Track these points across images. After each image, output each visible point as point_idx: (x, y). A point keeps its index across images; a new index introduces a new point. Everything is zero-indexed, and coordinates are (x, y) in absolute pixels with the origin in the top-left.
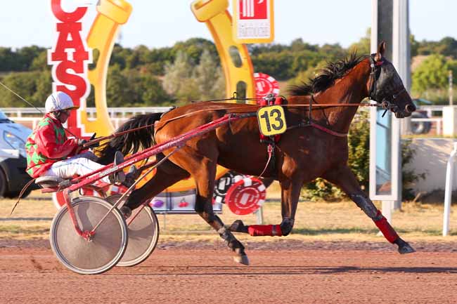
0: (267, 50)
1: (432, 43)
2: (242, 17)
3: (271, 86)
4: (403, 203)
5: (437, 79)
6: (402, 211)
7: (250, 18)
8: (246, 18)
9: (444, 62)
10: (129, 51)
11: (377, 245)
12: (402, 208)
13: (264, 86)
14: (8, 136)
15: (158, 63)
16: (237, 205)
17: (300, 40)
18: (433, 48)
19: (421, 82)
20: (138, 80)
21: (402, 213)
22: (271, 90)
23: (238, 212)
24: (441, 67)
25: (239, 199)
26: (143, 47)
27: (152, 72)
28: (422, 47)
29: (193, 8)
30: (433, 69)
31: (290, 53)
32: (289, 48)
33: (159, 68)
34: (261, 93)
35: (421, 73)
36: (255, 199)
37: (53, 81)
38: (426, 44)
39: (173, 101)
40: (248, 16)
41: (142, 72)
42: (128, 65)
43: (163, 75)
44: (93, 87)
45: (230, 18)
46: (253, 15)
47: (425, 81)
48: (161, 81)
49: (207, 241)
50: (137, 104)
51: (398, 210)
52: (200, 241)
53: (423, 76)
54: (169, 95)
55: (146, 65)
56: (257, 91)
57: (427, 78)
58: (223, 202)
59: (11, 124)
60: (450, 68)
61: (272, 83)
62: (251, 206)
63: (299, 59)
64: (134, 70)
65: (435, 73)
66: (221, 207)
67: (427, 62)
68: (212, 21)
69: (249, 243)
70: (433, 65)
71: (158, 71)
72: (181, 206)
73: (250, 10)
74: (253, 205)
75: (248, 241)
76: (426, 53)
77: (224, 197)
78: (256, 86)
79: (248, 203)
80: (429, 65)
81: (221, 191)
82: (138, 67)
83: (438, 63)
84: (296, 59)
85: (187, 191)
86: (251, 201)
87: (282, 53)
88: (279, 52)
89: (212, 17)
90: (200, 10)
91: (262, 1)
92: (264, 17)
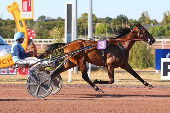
0: (49, 21)
2: (23, 11)
3: (32, 33)
4: (78, 71)
5: (103, 30)
6: (78, 74)
9: (105, 25)
10: (4, 21)
11: (66, 85)
12: (78, 73)
13: (30, 33)
14: (7, 49)
15: (13, 25)
16: (21, 72)
17: (60, 17)
18: (103, 20)
19: (98, 31)
20: (6, 30)
21: (78, 75)
22: (32, 35)
23: (22, 74)
24: (105, 27)
25: (22, 70)
26: (9, 19)
27: (11, 27)
28: (99, 20)
29: (7, 8)
30: (102, 27)
31: (57, 22)
32: (56, 20)
33: (14, 26)
34: (30, 35)
35: (98, 28)
36: (27, 70)
38: (100, 19)
40: (25, 10)
41: (8, 28)
42: (4, 25)
43: (15, 28)
45: (19, 11)
46: (27, 10)
47: (100, 31)
48: (14, 31)
49: (11, 84)
50: (6, 38)
51: (77, 74)
52: (8, 84)
53: (99, 30)
55: (10, 25)
56: (28, 35)
57: (100, 30)
58: (17, 71)
59: (8, 46)
60: (107, 27)
61: (33, 32)
62: (26, 72)
63: (60, 24)
64: (5, 27)
65: (103, 28)
66: (16, 73)
67: (100, 25)
69: (24, 85)
70: (102, 26)
71: (13, 27)
72: (3, 72)
74: (27, 72)
75: (24, 84)
76: (100, 22)
77: (17, 69)
78: (28, 33)
79: (25, 72)
80: (101, 26)
81: (16, 68)
82: (7, 26)
83: (104, 25)
84: (58, 24)
85: (5, 68)
86: (26, 71)
87: (54, 22)
88: (53, 21)
89: (13, 11)
90: (10, 8)
91: (29, 5)
92: (30, 11)
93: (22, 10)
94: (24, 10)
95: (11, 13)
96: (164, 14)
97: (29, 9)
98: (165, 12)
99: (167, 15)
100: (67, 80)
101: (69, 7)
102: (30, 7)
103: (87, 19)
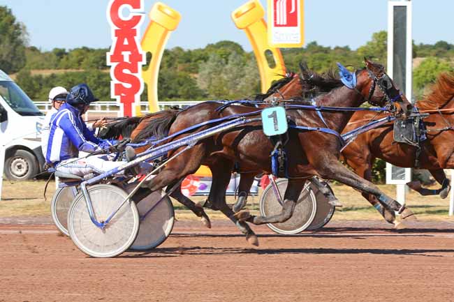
1: (427, 46)
2: (276, 25)
5: (434, 77)
7: (283, 26)
8: (280, 26)
9: (438, 63)
15: (192, 64)
17: (314, 43)
18: (429, 51)
19: (419, 79)
20: (174, 78)
26: (179, 49)
27: (187, 70)
28: (419, 50)
30: (429, 69)
35: (419, 72)
37: (111, 80)
38: (423, 47)
39: (205, 96)
40: (281, 24)
41: (179, 71)
43: (197, 72)
44: (146, 85)
45: (265, 25)
46: (285, 23)
47: (423, 79)
48: (195, 78)
50: (174, 98)
54: (200, 91)
57: (424, 76)
63: (314, 60)
65: (432, 72)
67: (424, 63)
68: (251, 28)
70: (429, 66)
71: (191, 69)
76: (423, 55)
80: (426, 66)
82: (175, 66)
83: (433, 64)
84: (310, 60)
88: (298, 54)
89: (250, 25)
90: (240, 19)
91: (293, 10)
92: (295, 25)
94: (278, 23)
97: (292, 20)
101: (400, 13)
103: (386, 48)
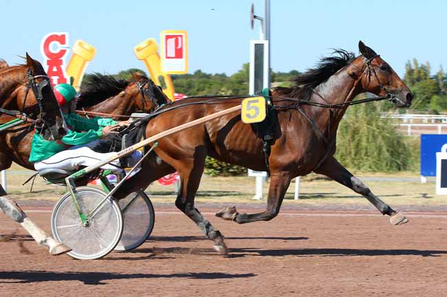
2: (167, 58)
7: (172, 58)
8: (170, 58)
17: (199, 71)
18: (284, 77)
28: (278, 76)
31: (193, 79)
38: (280, 74)
40: (171, 56)
45: (159, 57)
46: (173, 55)
63: (199, 84)
68: (148, 59)
73: (172, 53)
76: (280, 80)
84: (197, 83)
87: (189, 80)
88: (187, 79)
89: (147, 57)
90: (140, 52)
91: (179, 47)
92: (181, 57)
93: (164, 56)
94: (169, 56)
95: (143, 61)
96: (407, 65)
97: (179, 54)
98: (409, 61)
99: (413, 67)
100: (254, 195)
102: (181, 50)
